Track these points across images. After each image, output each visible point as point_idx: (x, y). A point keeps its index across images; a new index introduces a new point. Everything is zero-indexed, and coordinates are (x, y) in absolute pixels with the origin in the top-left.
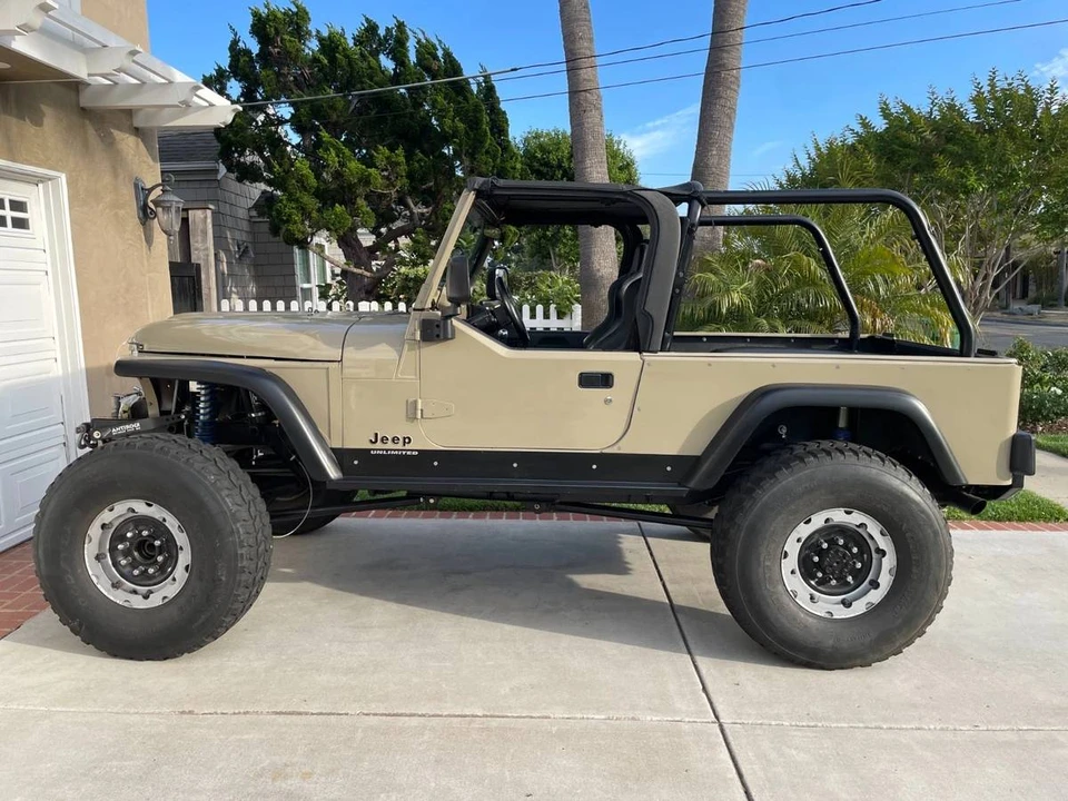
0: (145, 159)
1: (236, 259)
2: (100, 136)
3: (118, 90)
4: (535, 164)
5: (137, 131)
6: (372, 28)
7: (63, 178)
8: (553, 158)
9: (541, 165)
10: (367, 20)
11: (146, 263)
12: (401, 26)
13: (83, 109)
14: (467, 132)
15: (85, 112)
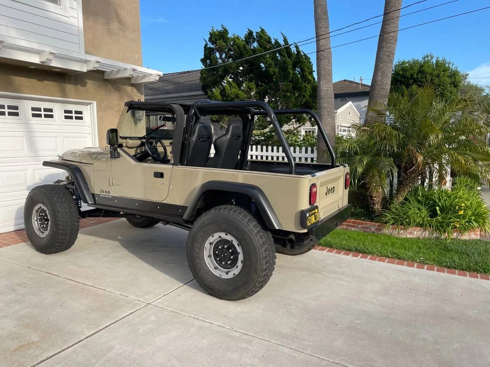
0: (136, 94)
1: (219, 128)
2: (114, 88)
3: (114, 72)
4: (399, 77)
5: (133, 85)
6: (251, 33)
7: (95, 103)
8: (408, 74)
9: (402, 78)
10: (249, 30)
11: (133, 130)
12: (262, 30)
13: (105, 79)
14: (279, 73)
15: (106, 80)
